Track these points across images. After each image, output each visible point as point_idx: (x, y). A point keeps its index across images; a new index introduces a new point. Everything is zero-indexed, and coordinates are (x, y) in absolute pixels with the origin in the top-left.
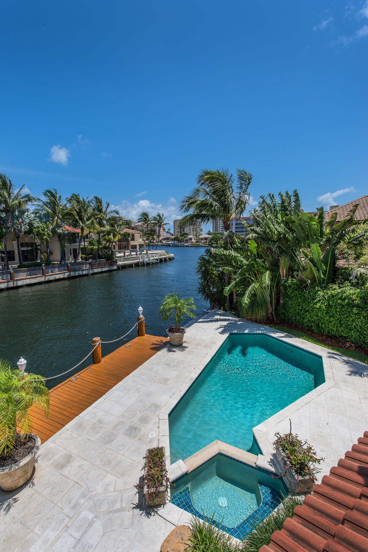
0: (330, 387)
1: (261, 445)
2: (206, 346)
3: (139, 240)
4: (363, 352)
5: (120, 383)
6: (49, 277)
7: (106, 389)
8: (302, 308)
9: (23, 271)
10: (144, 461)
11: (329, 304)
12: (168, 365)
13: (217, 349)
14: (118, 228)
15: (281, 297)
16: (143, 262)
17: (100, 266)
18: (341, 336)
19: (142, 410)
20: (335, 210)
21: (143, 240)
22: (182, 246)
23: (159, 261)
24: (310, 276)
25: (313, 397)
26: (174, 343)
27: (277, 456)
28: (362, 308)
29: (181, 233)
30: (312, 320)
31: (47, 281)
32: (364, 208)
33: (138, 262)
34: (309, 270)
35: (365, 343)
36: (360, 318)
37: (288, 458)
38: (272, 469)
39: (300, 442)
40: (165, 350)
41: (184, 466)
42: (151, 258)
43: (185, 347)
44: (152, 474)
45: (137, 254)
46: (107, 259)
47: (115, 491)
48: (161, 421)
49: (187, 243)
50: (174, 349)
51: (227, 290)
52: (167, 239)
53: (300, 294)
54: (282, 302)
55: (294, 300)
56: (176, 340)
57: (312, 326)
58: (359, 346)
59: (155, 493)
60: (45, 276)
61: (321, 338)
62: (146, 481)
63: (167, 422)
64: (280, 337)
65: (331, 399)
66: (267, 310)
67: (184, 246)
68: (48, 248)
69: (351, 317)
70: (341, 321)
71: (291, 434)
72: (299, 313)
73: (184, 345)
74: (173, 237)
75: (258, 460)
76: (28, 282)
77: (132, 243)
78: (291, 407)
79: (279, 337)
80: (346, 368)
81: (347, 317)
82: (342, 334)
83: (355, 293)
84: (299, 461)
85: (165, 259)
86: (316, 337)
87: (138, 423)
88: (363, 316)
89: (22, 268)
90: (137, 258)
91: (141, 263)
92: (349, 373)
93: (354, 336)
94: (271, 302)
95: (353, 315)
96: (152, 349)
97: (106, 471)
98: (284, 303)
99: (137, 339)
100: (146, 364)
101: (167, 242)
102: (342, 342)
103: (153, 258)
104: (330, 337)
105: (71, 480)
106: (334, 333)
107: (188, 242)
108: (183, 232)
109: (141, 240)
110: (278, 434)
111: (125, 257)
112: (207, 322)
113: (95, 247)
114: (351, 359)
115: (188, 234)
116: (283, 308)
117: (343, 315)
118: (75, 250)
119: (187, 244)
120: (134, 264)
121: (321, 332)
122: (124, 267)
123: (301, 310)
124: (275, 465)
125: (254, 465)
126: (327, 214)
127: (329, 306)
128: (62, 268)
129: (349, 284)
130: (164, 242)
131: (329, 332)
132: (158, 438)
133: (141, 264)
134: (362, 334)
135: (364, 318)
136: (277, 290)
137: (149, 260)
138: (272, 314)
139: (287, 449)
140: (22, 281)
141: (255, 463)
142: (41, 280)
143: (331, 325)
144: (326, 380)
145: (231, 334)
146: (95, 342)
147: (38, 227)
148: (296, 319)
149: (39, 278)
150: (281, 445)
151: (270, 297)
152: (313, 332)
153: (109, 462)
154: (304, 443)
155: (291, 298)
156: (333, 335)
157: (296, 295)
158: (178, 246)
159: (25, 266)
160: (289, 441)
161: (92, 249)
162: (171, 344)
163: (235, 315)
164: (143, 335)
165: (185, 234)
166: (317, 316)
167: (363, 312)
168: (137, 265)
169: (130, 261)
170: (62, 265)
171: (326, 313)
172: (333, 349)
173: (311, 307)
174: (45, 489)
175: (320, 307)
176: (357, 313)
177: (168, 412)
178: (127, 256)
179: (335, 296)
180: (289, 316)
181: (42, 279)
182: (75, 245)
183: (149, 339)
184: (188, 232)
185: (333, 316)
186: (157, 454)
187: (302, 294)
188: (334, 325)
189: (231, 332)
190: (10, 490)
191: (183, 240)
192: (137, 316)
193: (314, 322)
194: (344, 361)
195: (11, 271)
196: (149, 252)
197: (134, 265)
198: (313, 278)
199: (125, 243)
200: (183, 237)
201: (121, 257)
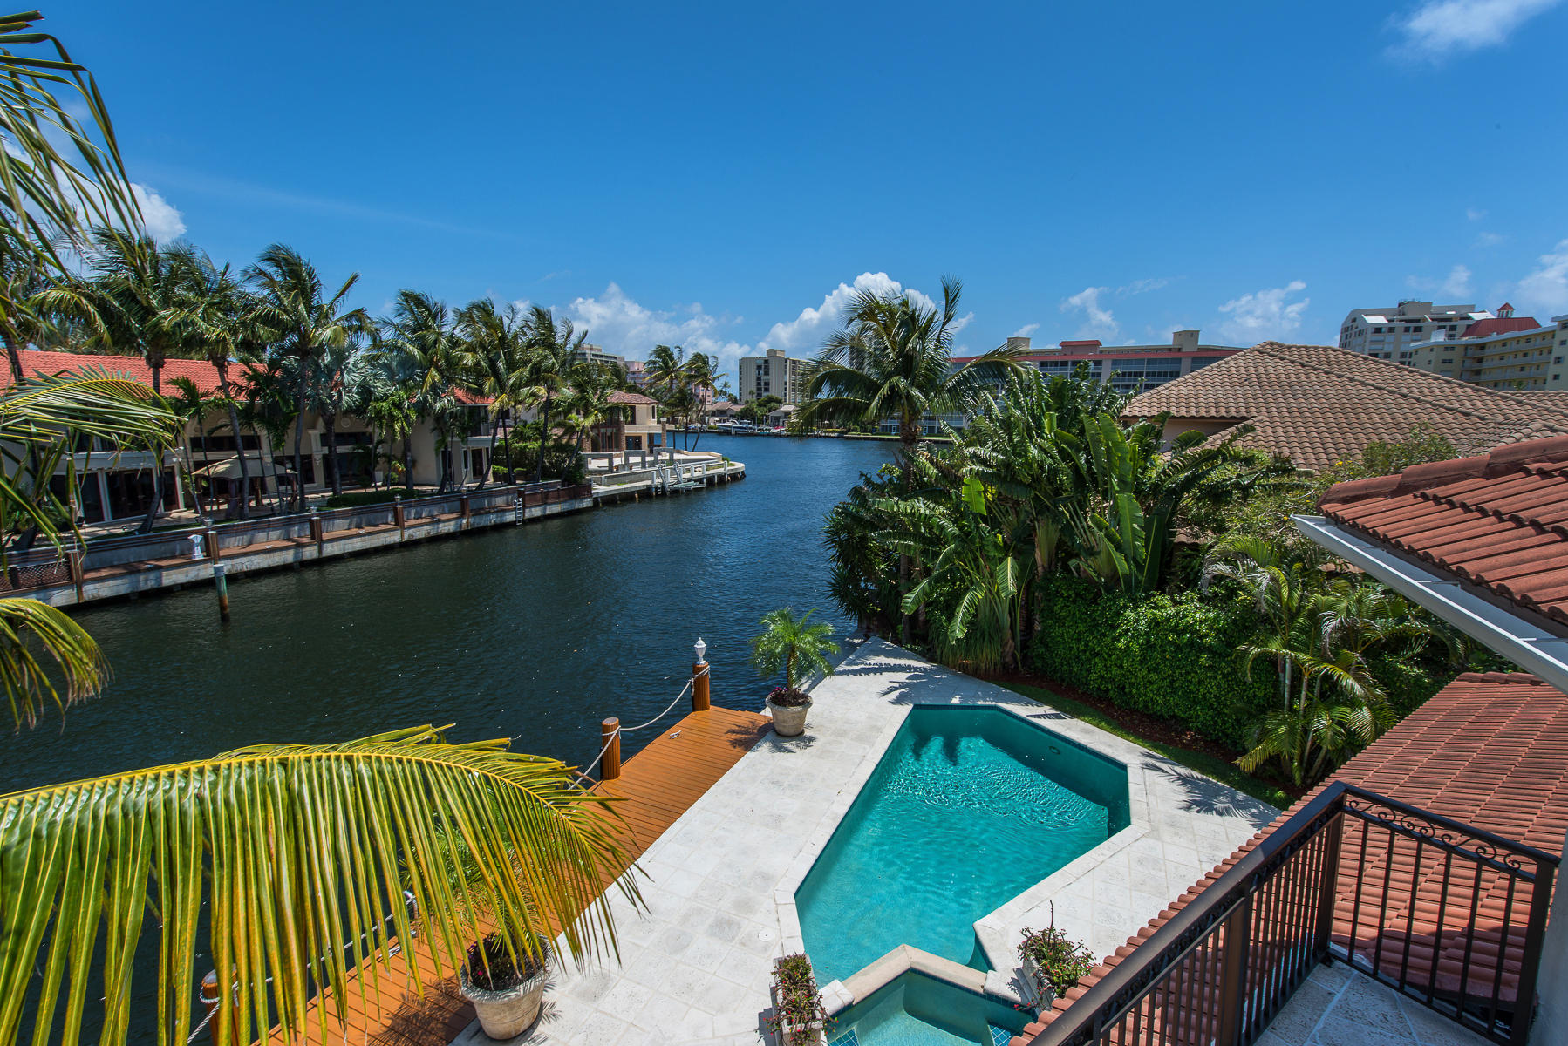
0: (1139, 835)
1: (992, 956)
2: (861, 738)
3: (647, 424)
4: (1222, 754)
5: (676, 827)
6: (411, 531)
7: (648, 839)
8: (1087, 645)
9: (342, 516)
10: (772, 981)
11: (1148, 641)
12: (777, 783)
13: (886, 746)
14: (595, 394)
15: (1037, 617)
16: (663, 487)
17: (545, 500)
18: (1174, 716)
19: (736, 886)
20: (1175, 385)
21: (659, 422)
22: (763, 435)
23: (704, 486)
24: (1106, 571)
25: (1102, 858)
26: (785, 731)
27: (1025, 972)
28: (1220, 655)
29: (759, 395)
30: (1109, 675)
31: (406, 542)
32: (1246, 383)
33: (649, 487)
34: (1103, 555)
35: (1227, 735)
36: (1216, 678)
37: (1047, 972)
38: (1016, 997)
39: (1069, 945)
40: (764, 749)
41: (845, 991)
42: (684, 476)
43: (811, 739)
44: (795, 1001)
45: (643, 464)
46: (565, 480)
47: (714, 1037)
48: (780, 908)
49: (777, 427)
50: (788, 745)
51: (910, 600)
52: (721, 413)
53: (1083, 613)
54: (1038, 628)
55: (1069, 627)
56: (791, 723)
57: (1108, 690)
58: (1212, 741)
59: (804, 1032)
60: (403, 528)
61: (1127, 719)
62: (784, 1013)
63: (794, 907)
64: (1035, 716)
65: (1140, 862)
66: (1004, 645)
67: (769, 435)
68: (409, 450)
69: (1196, 673)
70: (1174, 681)
71: (1052, 929)
72: (1078, 658)
73: (808, 733)
74: (737, 408)
75: (989, 981)
76: (357, 544)
77: (629, 430)
78: (1055, 879)
79: (1031, 716)
80: (1181, 794)
81: (1187, 673)
82: (1176, 711)
83: (1206, 620)
84: (1066, 978)
85: (721, 477)
86: (1117, 718)
87: (733, 912)
88: (1223, 673)
89: (337, 507)
90: (646, 475)
91: (656, 488)
92: (1185, 804)
93: (1201, 719)
94: (1012, 627)
95: (1200, 669)
96: (735, 743)
97: (687, 1004)
98: (1043, 631)
99: (691, 719)
100: (725, 780)
101: (720, 421)
102: (1175, 731)
103: (687, 475)
104: (1149, 716)
105: (620, 1019)
106: (1159, 708)
107: (781, 424)
108: (765, 394)
109: (653, 423)
110: (1027, 930)
111: (612, 472)
112: (855, 673)
113: (530, 446)
114: (1196, 774)
115: (779, 402)
116: (1042, 643)
117: (1178, 667)
118: (477, 454)
119: (776, 431)
120: (638, 492)
121: (1128, 704)
122: (610, 501)
123: (1085, 651)
124: (1022, 989)
125: (981, 991)
126: (1155, 396)
127: (1148, 646)
128: (445, 505)
129: (1196, 596)
130: (713, 422)
131: (1146, 707)
132: (780, 943)
133: (656, 491)
134: (1219, 713)
135: (1223, 678)
136: (1027, 598)
137: (678, 482)
138: (1014, 656)
139: (1044, 957)
140: (342, 542)
141: (982, 987)
142: (392, 538)
143: (1151, 690)
144: (1133, 820)
145: (916, 707)
146: (608, 729)
147: (385, 398)
148: (1071, 672)
149: (386, 535)
150: (1033, 950)
151: (1011, 616)
152: (1110, 703)
153: (689, 987)
154: (1076, 946)
155: (1060, 621)
156: (1155, 713)
157: (1074, 614)
158: (753, 435)
159: (346, 501)
160: (1049, 944)
161: (523, 451)
162: (775, 731)
163: (924, 656)
164: (704, 708)
165: (771, 400)
166: (1121, 667)
167: (1223, 665)
168: (646, 494)
169: (625, 483)
170: (448, 496)
171: (1141, 662)
172: (1154, 747)
173: (1107, 646)
174: (572, 1036)
175: (1127, 645)
176: (1209, 666)
177: (794, 890)
178: (617, 468)
179: (1163, 622)
180: (1055, 662)
181: (395, 537)
182: (478, 441)
183: (719, 719)
184: (779, 396)
185: (1156, 670)
186: (797, 967)
187: (1086, 613)
188: (1158, 690)
189: (918, 703)
190: (505, 1037)
191: (767, 417)
192: (691, 664)
193: (1112, 680)
194: (1179, 777)
195: (312, 515)
196: (677, 457)
197: (636, 496)
198: (1112, 577)
199: (609, 431)
200: (766, 409)
201: (600, 472)
